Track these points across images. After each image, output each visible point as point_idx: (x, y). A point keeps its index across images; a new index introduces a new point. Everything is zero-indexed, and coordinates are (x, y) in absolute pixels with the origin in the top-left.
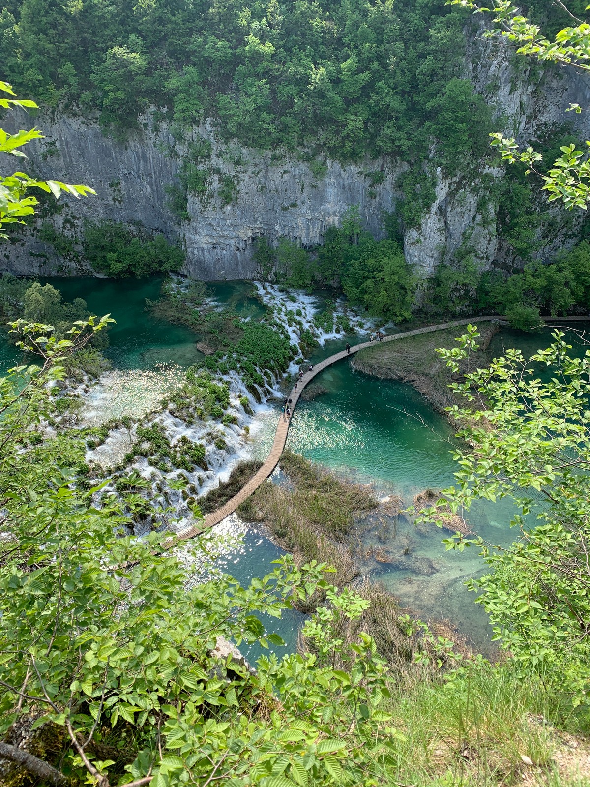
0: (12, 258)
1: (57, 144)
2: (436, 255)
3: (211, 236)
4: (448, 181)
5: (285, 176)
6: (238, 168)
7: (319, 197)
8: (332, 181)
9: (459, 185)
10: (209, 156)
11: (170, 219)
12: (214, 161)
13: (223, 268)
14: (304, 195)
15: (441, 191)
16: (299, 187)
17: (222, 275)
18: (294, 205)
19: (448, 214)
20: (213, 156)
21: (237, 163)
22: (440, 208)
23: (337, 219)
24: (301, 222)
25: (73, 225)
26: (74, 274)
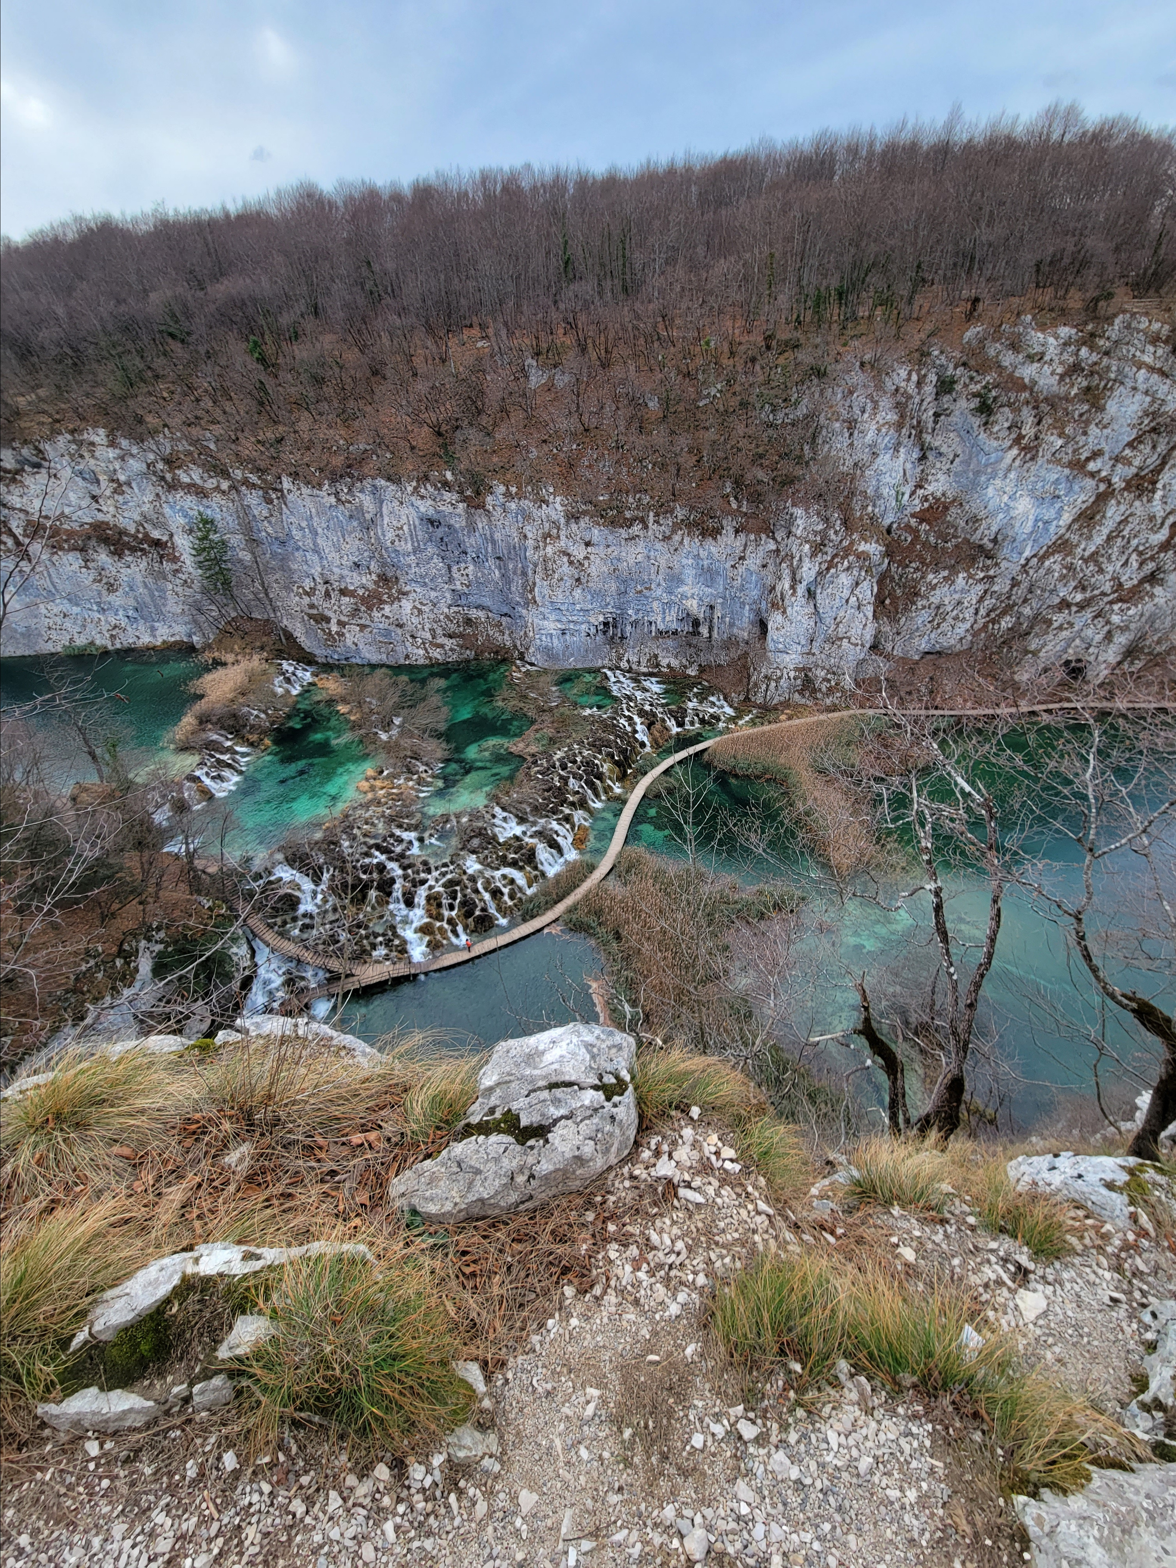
0: (361, 646)
1: (405, 528)
2: (803, 642)
3: (559, 621)
4: (819, 559)
5: (639, 556)
6: (589, 549)
7: (675, 579)
8: (690, 561)
9: (831, 565)
10: (558, 538)
11: (518, 603)
12: (563, 543)
13: (572, 655)
14: (660, 577)
15: (808, 571)
16: (653, 570)
17: (572, 663)
18: (649, 589)
19: (818, 596)
20: (563, 537)
21: (588, 544)
22: (809, 590)
23: (695, 602)
24: (655, 605)
25: (420, 611)
26: (421, 662)
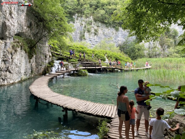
5: (109, 30)
6: (98, 28)
7: (117, 36)
8: (120, 32)
10: (91, 24)
14: (114, 35)
16: (112, 34)
18: (111, 38)
20: (92, 24)
21: (98, 26)
23: (121, 42)
